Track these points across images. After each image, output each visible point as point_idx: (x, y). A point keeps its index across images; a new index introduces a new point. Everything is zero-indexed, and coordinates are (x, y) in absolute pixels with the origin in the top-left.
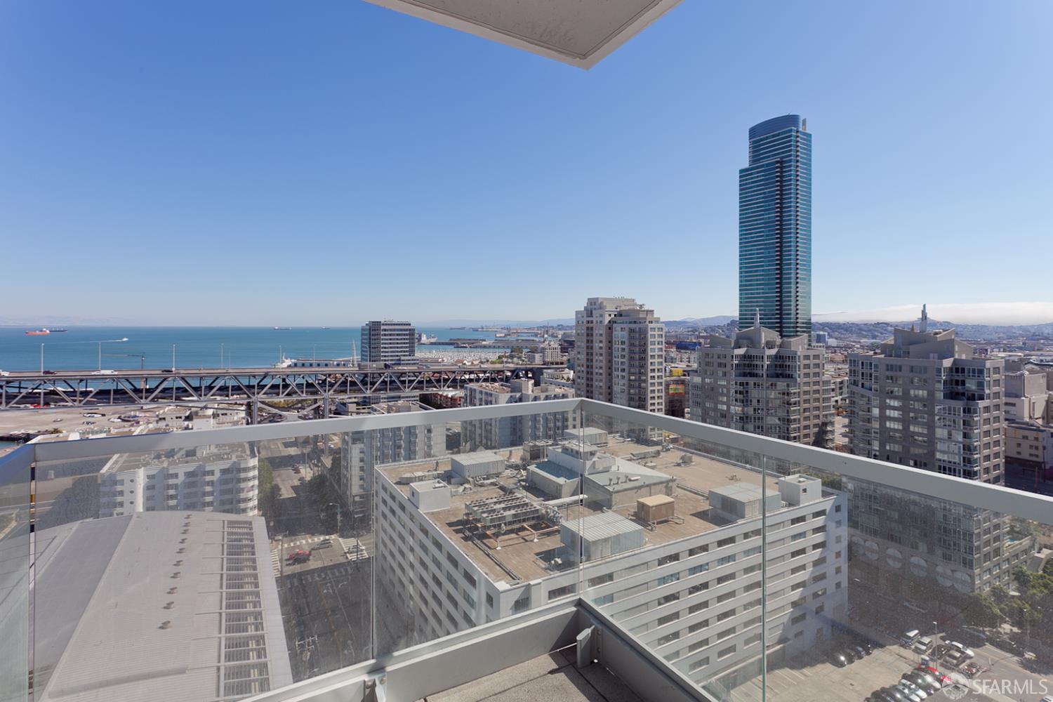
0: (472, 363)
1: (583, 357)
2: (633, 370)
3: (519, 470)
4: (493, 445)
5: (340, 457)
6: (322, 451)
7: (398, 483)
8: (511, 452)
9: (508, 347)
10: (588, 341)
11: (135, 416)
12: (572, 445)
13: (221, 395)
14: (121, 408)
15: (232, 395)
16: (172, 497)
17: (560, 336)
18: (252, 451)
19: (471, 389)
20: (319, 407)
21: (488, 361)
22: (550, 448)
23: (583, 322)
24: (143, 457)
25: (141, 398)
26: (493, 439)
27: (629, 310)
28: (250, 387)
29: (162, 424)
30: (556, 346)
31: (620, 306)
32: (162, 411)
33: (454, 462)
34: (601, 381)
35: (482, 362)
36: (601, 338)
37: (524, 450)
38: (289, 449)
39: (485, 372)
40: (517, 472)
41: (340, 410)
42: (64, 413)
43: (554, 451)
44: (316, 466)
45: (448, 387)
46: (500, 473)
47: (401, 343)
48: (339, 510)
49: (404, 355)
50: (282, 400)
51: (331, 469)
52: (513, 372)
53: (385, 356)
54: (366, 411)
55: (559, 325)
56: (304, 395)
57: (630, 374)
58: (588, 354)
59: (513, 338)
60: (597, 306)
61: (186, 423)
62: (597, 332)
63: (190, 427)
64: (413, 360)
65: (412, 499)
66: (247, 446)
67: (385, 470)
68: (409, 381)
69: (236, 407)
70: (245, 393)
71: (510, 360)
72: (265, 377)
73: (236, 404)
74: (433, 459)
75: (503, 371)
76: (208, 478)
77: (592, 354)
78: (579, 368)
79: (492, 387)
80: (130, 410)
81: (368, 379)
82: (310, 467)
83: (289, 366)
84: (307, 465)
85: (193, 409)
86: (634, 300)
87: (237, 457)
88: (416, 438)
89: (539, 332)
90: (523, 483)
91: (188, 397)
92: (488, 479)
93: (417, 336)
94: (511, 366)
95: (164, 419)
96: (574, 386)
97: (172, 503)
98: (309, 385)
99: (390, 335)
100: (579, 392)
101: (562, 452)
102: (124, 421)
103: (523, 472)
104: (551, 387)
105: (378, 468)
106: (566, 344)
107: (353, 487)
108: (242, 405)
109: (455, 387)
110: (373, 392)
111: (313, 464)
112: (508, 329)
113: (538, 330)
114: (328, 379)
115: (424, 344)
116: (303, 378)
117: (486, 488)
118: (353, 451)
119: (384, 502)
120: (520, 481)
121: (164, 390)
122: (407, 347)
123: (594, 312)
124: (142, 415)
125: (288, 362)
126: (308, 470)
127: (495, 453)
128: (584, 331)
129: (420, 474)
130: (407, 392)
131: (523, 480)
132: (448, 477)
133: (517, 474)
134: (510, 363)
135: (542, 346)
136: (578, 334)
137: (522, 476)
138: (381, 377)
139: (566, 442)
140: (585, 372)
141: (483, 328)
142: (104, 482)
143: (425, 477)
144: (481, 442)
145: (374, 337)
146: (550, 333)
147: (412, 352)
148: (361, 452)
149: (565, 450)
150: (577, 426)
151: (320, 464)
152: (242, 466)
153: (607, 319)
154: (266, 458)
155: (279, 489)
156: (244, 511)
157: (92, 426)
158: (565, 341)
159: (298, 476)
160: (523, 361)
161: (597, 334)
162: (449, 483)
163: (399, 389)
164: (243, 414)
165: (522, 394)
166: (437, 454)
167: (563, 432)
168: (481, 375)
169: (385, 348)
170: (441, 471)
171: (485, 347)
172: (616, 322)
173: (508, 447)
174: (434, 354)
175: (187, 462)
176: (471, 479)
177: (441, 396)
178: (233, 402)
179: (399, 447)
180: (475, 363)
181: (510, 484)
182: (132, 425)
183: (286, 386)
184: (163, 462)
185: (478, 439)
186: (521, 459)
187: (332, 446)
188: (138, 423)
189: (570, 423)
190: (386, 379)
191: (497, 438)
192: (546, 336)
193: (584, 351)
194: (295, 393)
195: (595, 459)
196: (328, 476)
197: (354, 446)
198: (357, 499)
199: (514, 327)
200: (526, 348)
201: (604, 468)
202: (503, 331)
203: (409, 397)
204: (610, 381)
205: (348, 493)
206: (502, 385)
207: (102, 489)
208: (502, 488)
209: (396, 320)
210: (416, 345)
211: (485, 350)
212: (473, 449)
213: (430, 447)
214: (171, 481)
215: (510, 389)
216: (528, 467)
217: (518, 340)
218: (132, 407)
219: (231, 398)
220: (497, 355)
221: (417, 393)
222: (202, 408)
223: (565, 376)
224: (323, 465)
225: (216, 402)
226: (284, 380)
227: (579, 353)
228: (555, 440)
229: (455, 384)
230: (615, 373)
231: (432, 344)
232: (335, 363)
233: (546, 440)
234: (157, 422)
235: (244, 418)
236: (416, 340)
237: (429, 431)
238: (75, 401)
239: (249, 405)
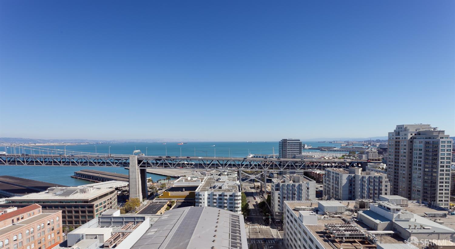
0: (329, 158)
1: (393, 157)
2: (427, 166)
3: (353, 212)
4: (339, 198)
5: (270, 195)
6: (264, 192)
7: (294, 210)
8: (349, 203)
9: (348, 151)
10: (396, 149)
11: (205, 173)
12: (385, 204)
13: (229, 167)
14: (201, 170)
15: (233, 167)
16: (215, 203)
17: (378, 146)
18: (239, 190)
19: (328, 171)
20: (263, 174)
21: (337, 157)
22: (371, 204)
23: (393, 139)
24: (207, 187)
25: (206, 167)
26: (339, 196)
27: (426, 131)
28: (239, 165)
29: (212, 177)
30: (375, 151)
31: (419, 129)
32: (212, 172)
33: (319, 204)
34: (404, 170)
35: (334, 158)
36: (405, 147)
37: (356, 203)
38: (252, 190)
39: (335, 163)
40: (352, 213)
41: (271, 176)
42: (186, 170)
43: (373, 205)
44: (262, 198)
45: (317, 169)
46: (343, 213)
47: (296, 149)
48: (270, 217)
49: (297, 154)
50: (250, 170)
51: (267, 200)
52: (350, 163)
53: (289, 154)
54: (281, 177)
55: (377, 140)
56: (257, 169)
57: (425, 167)
58: (396, 156)
59: (351, 146)
60: (403, 129)
61: (219, 177)
62: (402, 144)
63: (220, 178)
64: (301, 156)
65: (300, 218)
66: (238, 187)
67: (289, 203)
68: (299, 165)
69: (234, 172)
70: (237, 167)
71: (348, 158)
72: (243, 161)
73: (234, 171)
74: (309, 201)
75: (345, 163)
76: (225, 197)
77: (398, 156)
78: (390, 163)
79: (339, 170)
80: (203, 170)
81: (282, 164)
82: (259, 197)
83: (252, 157)
84: (258, 197)
85: (221, 172)
86: (429, 125)
87: (234, 191)
88: (302, 191)
89: (365, 143)
90: (356, 220)
91: (219, 167)
92: (336, 214)
93: (303, 145)
94: (349, 160)
95: (213, 174)
96: (386, 172)
97: (215, 204)
98: (259, 165)
99: (291, 145)
100: (389, 176)
101: (378, 207)
102: (202, 174)
103: (355, 214)
104: (372, 173)
105: (286, 202)
106: (381, 150)
107: (275, 209)
108: (236, 171)
109: (320, 169)
110: (284, 169)
111: (261, 197)
112: (348, 142)
113: (365, 142)
114: (266, 163)
115: (306, 149)
116: (257, 162)
117: (335, 219)
118: (276, 194)
119: (288, 217)
120: (353, 218)
121: (213, 164)
122: (298, 151)
123: (401, 133)
124: (207, 172)
125: (251, 156)
126: (259, 198)
127: (340, 202)
128: (394, 143)
129: (303, 207)
130: (298, 170)
131: (355, 218)
132: (316, 211)
133: (352, 214)
134: (348, 159)
135: (367, 151)
136: (390, 145)
137: (355, 215)
138: (287, 163)
139: (381, 202)
140: (394, 165)
141: (334, 142)
142: (196, 195)
143: (306, 209)
144: (333, 196)
145: (284, 146)
146: (372, 144)
147: (300, 153)
148: (279, 195)
149: (380, 206)
150: (387, 194)
151: (263, 197)
152: (236, 195)
153: (409, 136)
154: (244, 192)
155: (248, 205)
156: (237, 211)
157: (193, 175)
158: (381, 148)
159: (255, 201)
160: (356, 158)
161: (402, 145)
162: (317, 213)
163: (295, 168)
164: (236, 175)
165: (355, 175)
166: (311, 199)
167: (379, 196)
168: (333, 164)
169: (289, 151)
170: (313, 207)
171: (335, 151)
172: (415, 138)
173: (347, 200)
174: (310, 154)
175: (219, 191)
176: (328, 213)
177: (314, 173)
178: (233, 170)
179: (295, 194)
180: (330, 158)
181: (348, 218)
182: (204, 176)
183: (251, 165)
184: (212, 190)
185: (331, 194)
186: (354, 207)
187: (268, 190)
188: (206, 175)
189: (383, 191)
190: (289, 164)
191: (341, 195)
192: (369, 146)
193: (394, 154)
194: (254, 168)
195: (399, 213)
196: (266, 202)
197: (276, 192)
198: (277, 214)
199: (351, 141)
200: (358, 151)
201: (405, 219)
202: (345, 143)
203: (299, 172)
204: (411, 171)
205: (274, 210)
206: (344, 170)
207: (196, 197)
208: (343, 220)
209: (293, 139)
210: (302, 149)
211: (335, 152)
212: (329, 199)
213: (308, 195)
214: (215, 197)
215: (348, 172)
216: (358, 212)
217: (353, 148)
218: (204, 170)
219: (232, 168)
220: (342, 155)
221: (303, 171)
222: (223, 172)
223: (381, 167)
224: (264, 197)
225: (228, 170)
226: (250, 163)
227: (390, 155)
228: (374, 200)
229: (320, 168)
230: (414, 167)
231: (310, 149)
232: (269, 156)
233: (369, 199)
234: (211, 175)
235: (236, 176)
236: (302, 147)
237: (308, 188)
238: (189, 167)
239: (238, 172)
